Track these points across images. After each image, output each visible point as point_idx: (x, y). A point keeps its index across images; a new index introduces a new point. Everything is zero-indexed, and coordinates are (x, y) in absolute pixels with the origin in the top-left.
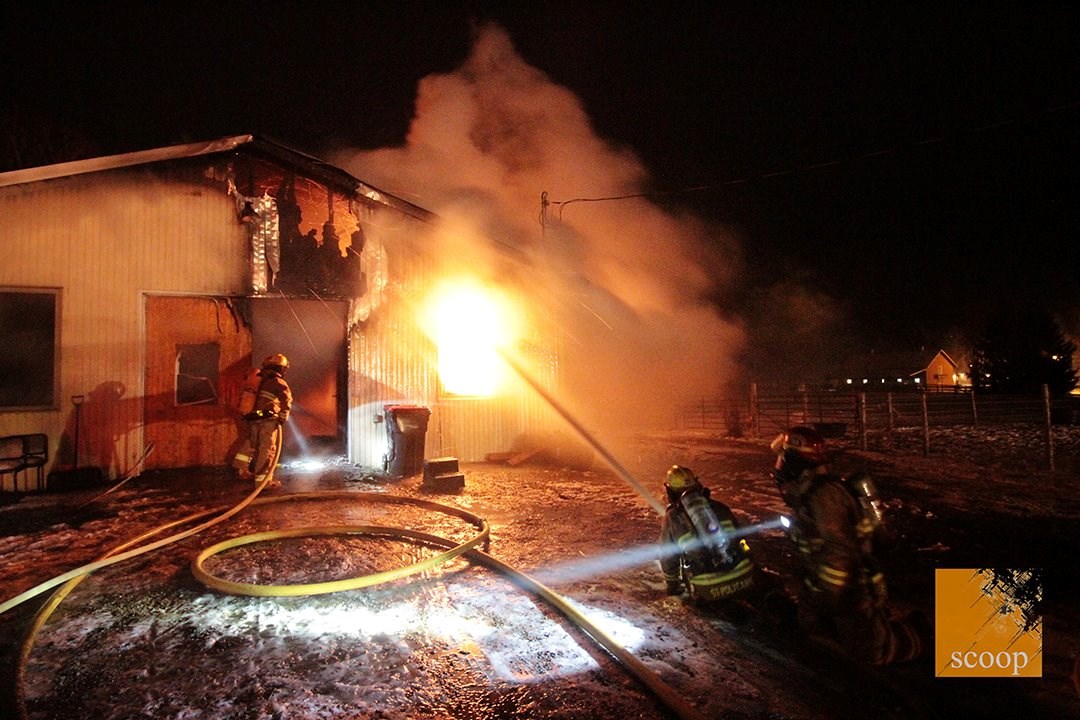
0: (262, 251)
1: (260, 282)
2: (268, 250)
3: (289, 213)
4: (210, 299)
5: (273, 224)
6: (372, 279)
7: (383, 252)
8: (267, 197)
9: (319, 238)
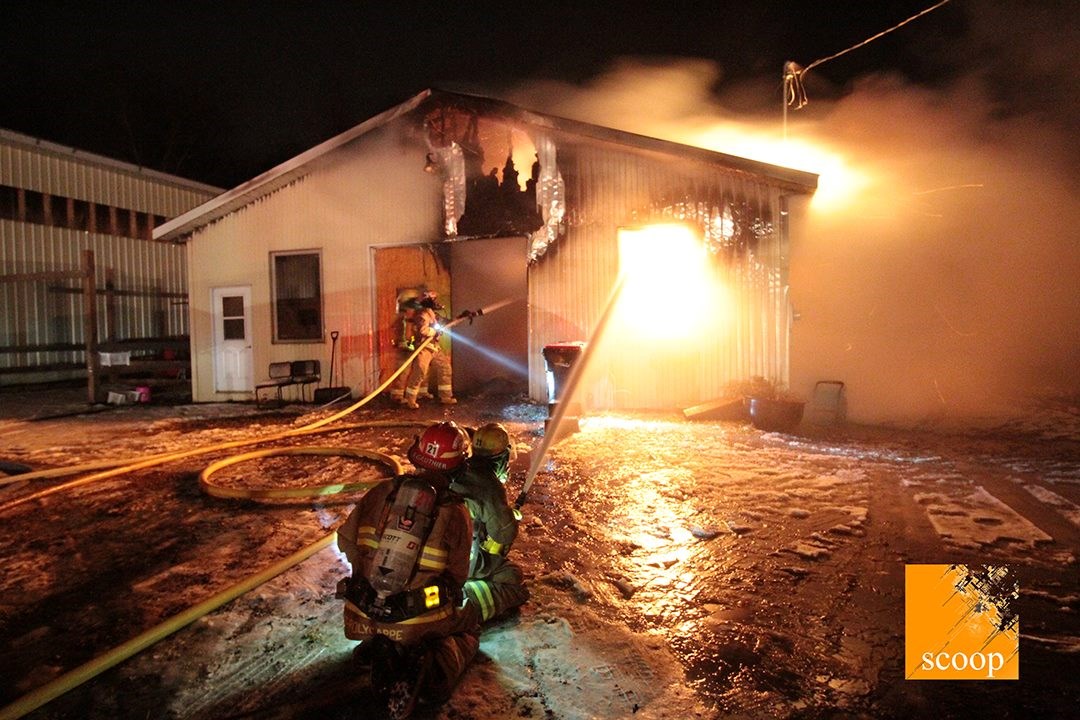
0: (452, 197)
1: (451, 227)
2: (456, 195)
3: (473, 155)
4: (415, 247)
5: (460, 171)
6: (548, 210)
7: (560, 179)
8: (454, 144)
9: (500, 176)
